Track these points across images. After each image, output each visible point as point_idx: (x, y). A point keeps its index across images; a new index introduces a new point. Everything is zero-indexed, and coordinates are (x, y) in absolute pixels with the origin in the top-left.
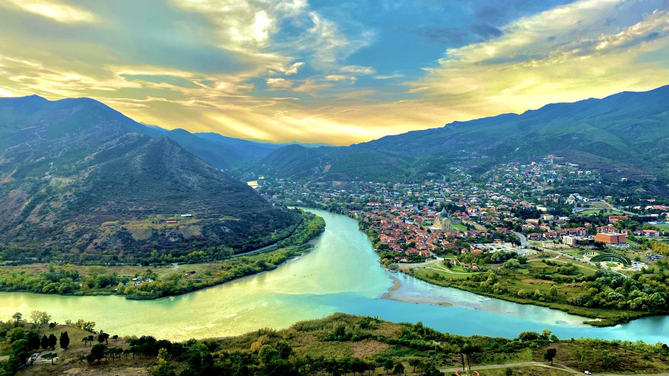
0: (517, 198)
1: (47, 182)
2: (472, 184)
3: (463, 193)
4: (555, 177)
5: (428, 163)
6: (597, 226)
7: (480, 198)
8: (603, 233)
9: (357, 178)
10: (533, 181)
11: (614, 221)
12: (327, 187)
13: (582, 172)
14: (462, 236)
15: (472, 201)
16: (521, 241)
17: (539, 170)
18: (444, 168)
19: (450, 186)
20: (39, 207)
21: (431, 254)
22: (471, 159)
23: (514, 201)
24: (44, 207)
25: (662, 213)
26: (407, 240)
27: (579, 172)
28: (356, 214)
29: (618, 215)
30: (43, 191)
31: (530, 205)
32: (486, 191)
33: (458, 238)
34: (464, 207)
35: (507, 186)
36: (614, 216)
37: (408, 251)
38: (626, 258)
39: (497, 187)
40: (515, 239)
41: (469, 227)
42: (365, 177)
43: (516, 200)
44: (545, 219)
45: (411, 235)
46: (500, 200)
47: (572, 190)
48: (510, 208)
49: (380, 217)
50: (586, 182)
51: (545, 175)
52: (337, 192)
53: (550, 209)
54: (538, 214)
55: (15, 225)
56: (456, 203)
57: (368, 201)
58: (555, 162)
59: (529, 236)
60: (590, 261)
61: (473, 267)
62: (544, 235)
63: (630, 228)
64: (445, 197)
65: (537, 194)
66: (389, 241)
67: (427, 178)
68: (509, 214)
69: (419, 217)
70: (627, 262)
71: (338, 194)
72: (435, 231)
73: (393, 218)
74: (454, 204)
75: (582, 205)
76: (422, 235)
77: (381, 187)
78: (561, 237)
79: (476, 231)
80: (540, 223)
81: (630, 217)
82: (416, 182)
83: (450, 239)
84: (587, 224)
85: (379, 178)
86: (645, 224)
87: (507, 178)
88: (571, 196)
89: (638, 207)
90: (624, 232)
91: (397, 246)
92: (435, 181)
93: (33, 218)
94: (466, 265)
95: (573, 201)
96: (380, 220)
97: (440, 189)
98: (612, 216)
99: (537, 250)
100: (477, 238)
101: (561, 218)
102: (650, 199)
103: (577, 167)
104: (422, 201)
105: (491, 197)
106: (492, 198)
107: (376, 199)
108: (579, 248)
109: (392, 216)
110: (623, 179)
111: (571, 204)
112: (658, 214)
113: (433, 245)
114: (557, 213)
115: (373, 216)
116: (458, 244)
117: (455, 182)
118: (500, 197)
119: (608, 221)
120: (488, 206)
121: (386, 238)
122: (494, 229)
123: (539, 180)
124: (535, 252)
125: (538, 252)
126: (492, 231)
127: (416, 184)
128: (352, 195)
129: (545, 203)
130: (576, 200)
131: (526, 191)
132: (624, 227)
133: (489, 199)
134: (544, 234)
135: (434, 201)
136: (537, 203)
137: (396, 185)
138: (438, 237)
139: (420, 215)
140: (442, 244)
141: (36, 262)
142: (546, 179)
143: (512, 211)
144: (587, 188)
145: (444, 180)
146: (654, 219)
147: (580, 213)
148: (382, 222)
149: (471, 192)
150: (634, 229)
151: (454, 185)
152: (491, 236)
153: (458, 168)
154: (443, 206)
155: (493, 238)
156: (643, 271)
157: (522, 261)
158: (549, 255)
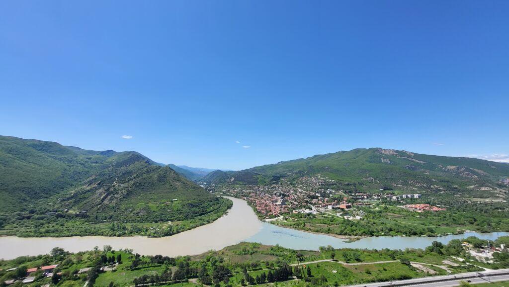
1: (114, 186)
2: (291, 185)
3: (287, 189)
4: (322, 182)
5: (273, 177)
6: (340, 201)
7: (294, 191)
8: (342, 205)
10: (313, 184)
11: (345, 199)
12: (233, 187)
15: (291, 192)
16: (312, 208)
17: (315, 180)
18: (279, 179)
19: (282, 186)
20: (110, 197)
24: (112, 197)
26: (268, 209)
27: (330, 180)
28: (246, 198)
29: (347, 197)
30: (112, 190)
31: (314, 194)
32: (297, 188)
34: (289, 195)
35: (304, 186)
37: (269, 213)
38: (353, 214)
39: (300, 187)
40: (310, 207)
42: (248, 183)
43: (308, 192)
44: (320, 199)
45: (269, 207)
46: (302, 192)
47: (328, 187)
50: (333, 184)
52: (237, 189)
53: (321, 195)
54: (317, 197)
55: (97, 205)
57: (250, 193)
58: (321, 177)
59: (315, 206)
60: (340, 216)
61: (295, 219)
62: (321, 206)
64: (281, 191)
65: (315, 189)
67: (273, 183)
70: (354, 216)
75: (333, 193)
76: (273, 207)
77: (255, 187)
78: (327, 206)
79: (294, 205)
80: (318, 201)
81: (351, 198)
84: (336, 201)
85: (254, 183)
86: (357, 200)
87: (304, 183)
88: (328, 190)
89: (353, 194)
90: (350, 204)
92: (276, 185)
93: (106, 202)
94: (292, 219)
96: (256, 201)
97: (278, 188)
100: (295, 207)
101: (326, 199)
102: (357, 191)
103: (329, 178)
104: (272, 193)
105: (298, 191)
108: (334, 210)
109: (260, 199)
110: (346, 183)
111: (329, 193)
112: (361, 196)
113: (278, 211)
114: (324, 197)
115: (253, 199)
116: (288, 210)
121: (259, 208)
123: (315, 184)
124: (318, 213)
127: (269, 186)
128: (243, 191)
129: (319, 193)
130: (331, 191)
131: (311, 188)
132: (350, 202)
135: (277, 193)
136: (316, 193)
137: (261, 186)
139: (272, 198)
140: (282, 210)
141: (106, 222)
142: (318, 183)
143: (307, 196)
144: (334, 187)
145: (280, 184)
146: (360, 199)
147: (332, 196)
149: (291, 189)
150: (353, 202)
151: (284, 186)
153: (285, 179)
154: (280, 194)
156: (361, 219)
157: (314, 216)
158: (324, 214)
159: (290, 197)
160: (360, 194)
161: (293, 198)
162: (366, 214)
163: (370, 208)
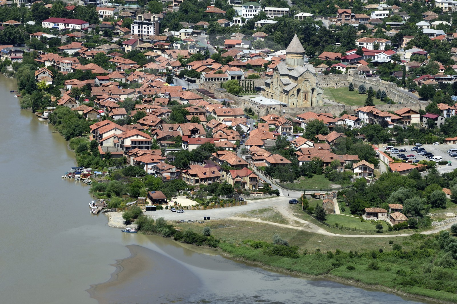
14: (350, 122)
15: (373, 16)
21: (263, 179)
26: (184, 138)
33: (339, 130)
34: (351, 34)
37: (191, 171)
41: (370, 97)
56: (326, 23)
57: (44, 16)
61: (393, 215)
66: (127, 142)
69: (216, 66)
72: (268, 109)
76: (229, 123)
79: (393, 108)
104: (221, 16)
106: (438, 3)
107: (69, 8)
109: (128, 64)
113: (265, 153)
120: (426, 31)
126: (441, 106)
133: (427, 9)
135: (257, 18)
155: (444, 129)
159: (360, 52)
161: (383, 57)
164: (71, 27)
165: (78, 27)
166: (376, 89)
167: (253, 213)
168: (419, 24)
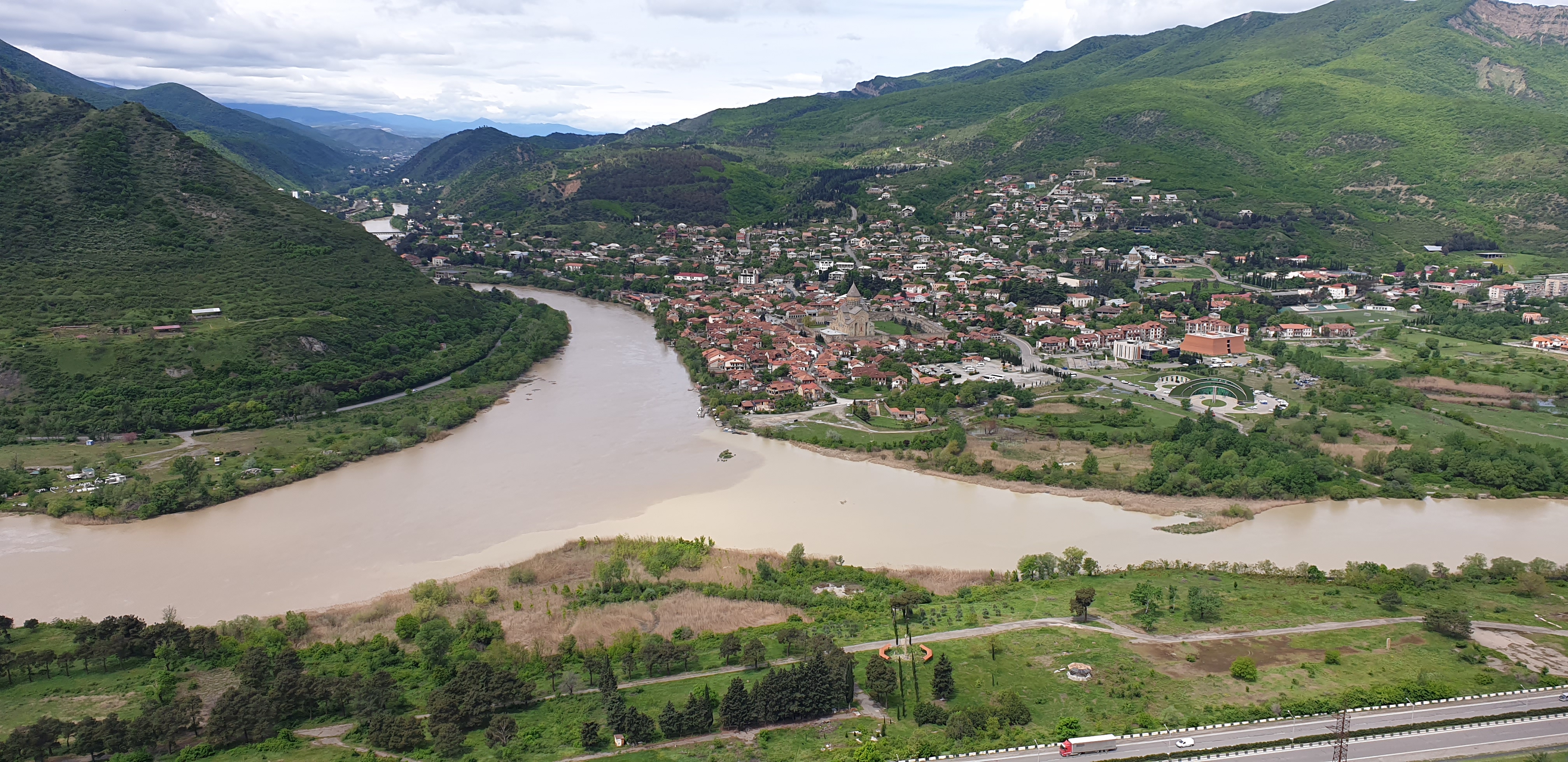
0: (1016, 258)
2: (916, 227)
3: (895, 248)
4: (1100, 208)
5: (817, 178)
6: (1186, 317)
7: (934, 259)
8: (1198, 334)
9: (647, 213)
10: (1051, 218)
11: (1220, 304)
12: (575, 236)
13: (1158, 196)
14: (893, 347)
15: (915, 267)
16: (1023, 356)
17: (1065, 192)
18: (853, 189)
19: (866, 233)
21: (826, 390)
22: (915, 168)
23: (1009, 265)
25: (1320, 287)
26: (770, 361)
27: (1152, 197)
28: (647, 303)
29: (1230, 293)
31: (1044, 274)
32: (949, 244)
33: (884, 353)
34: (898, 282)
35: (995, 231)
36: (1223, 296)
37: (772, 386)
38: (1243, 386)
39: (972, 235)
40: (1009, 351)
41: (909, 328)
42: (668, 211)
43: (1012, 264)
44: (1076, 306)
45: (780, 348)
46: (978, 265)
47: (1136, 237)
48: (1000, 282)
49: (707, 309)
50: (1167, 219)
51: (1078, 205)
52: (600, 250)
53: (1086, 282)
54: (1060, 295)
56: (880, 274)
57: (676, 271)
58: (1101, 173)
59: (1040, 344)
60: (1170, 394)
61: (918, 416)
62: (1073, 342)
63: (1256, 320)
64: (855, 259)
65: (1060, 247)
66: (728, 364)
67: (815, 214)
68: (997, 296)
69: (797, 306)
70: (1246, 396)
71: (601, 254)
72: (833, 338)
73: (737, 310)
74: (875, 274)
75: (1156, 271)
76: (803, 349)
77: (707, 235)
78: (1109, 344)
79: (925, 336)
80: (1064, 314)
81: (1255, 297)
82: (789, 225)
83: (867, 355)
84: (1165, 314)
85: (702, 214)
86: (1285, 309)
87: (995, 213)
88: (1133, 251)
89: (1273, 275)
90: (1241, 331)
91: (747, 375)
92: (833, 222)
94: (902, 412)
95: (1136, 262)
96: (706, 315)
97: (844, 241)
98: (1217, 296)
99: (1057, 374)
100: (926, 352)
101: (1109, 303)
102: (1297, 255)
103: (1147, 184)
104: (804, 269)
105: (957, 257)
106: (962, 258)
107: (695, 265)
108: (1146, 366)
109: (734, 306)
110: (1245, 211)
111: (1133, 271)
112: (1310, 288)
113: (828, 371)
114: (1101, 291)
115: (689, 308)
116: (885, 366)
117: (879, 224)
118: (979, 258)
119: (1210, 306)
120: (952, 279)
121: (722, 357)
122: (966, 332)
123: (1065, 216)
124: (1052, 379)
125: (1060, 379)
126: (959, 334)
127: (789, 230)
128: (636, 256)
129: (1076, 270)
130: (1145, 260)
131: (1036, 242)
132: (1242, 317)
133: (954, 262)
134: (1072, 339)
135: (830, 270)
136: (1059, 268)
137: (742, 231)
138: (841, 353)
139: (800, 301)
140: (850, 367)
142: (1079, 214)
143: (1004, 289)
144: (1165, 233)
145: (854, 218)
146: (1304, 300)
147: (1151, 289)
148: (711, 320)
149: (913, 247)
150: (1261, 322)
151: (876, 230)
152: (958, 347)
153: (885, 191)
154: (852, 277)
155: (960, 352)
156: (1278, 413)
157: (1025, 399)
158: (1082, 385)
159: (904, 295)
160: (1310, 273)
161: (920, 299)
162: (1316, 382)
163: (1343, 349)
164: (695, 279)
165: (700, 279)
166: (913, 322)
167: (817, 416)
168: (947, 274)
